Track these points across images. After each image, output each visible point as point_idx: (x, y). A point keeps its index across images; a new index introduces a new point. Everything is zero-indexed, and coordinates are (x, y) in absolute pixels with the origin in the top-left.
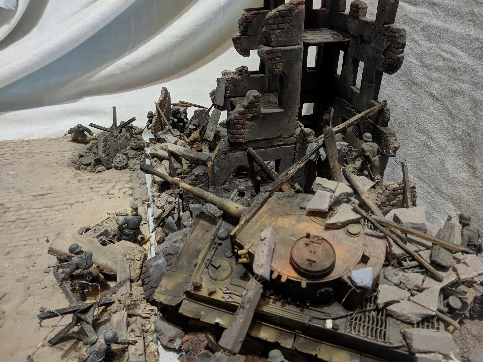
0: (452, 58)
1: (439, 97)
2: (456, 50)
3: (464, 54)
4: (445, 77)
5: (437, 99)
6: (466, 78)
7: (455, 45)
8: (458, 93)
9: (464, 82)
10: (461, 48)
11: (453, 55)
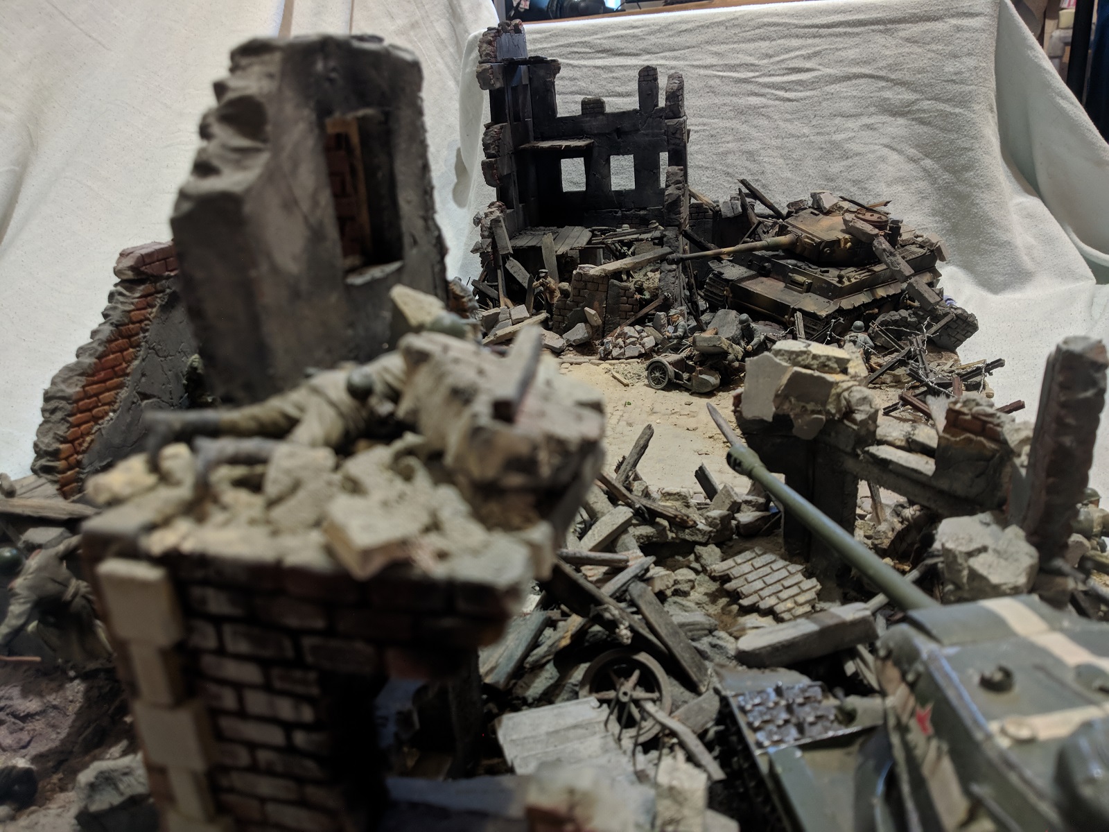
0: (705, 128)
1: (708, 165)
2: (705, 120)
3: (716, 120)
4: (705, 146)
5: (707, 168)
6: (730, 138)
7: (702, 117)
8: (726, 153)
9: (728, 142)
10: (710, 117)
11: (704, 125)
